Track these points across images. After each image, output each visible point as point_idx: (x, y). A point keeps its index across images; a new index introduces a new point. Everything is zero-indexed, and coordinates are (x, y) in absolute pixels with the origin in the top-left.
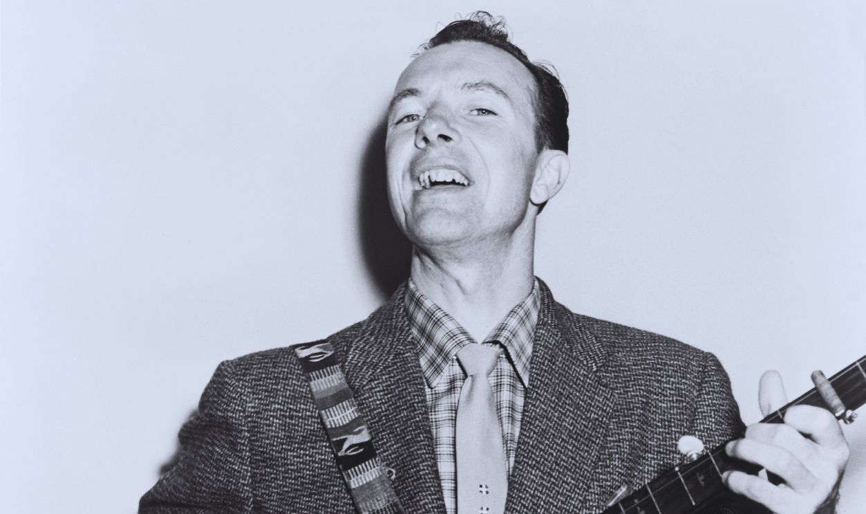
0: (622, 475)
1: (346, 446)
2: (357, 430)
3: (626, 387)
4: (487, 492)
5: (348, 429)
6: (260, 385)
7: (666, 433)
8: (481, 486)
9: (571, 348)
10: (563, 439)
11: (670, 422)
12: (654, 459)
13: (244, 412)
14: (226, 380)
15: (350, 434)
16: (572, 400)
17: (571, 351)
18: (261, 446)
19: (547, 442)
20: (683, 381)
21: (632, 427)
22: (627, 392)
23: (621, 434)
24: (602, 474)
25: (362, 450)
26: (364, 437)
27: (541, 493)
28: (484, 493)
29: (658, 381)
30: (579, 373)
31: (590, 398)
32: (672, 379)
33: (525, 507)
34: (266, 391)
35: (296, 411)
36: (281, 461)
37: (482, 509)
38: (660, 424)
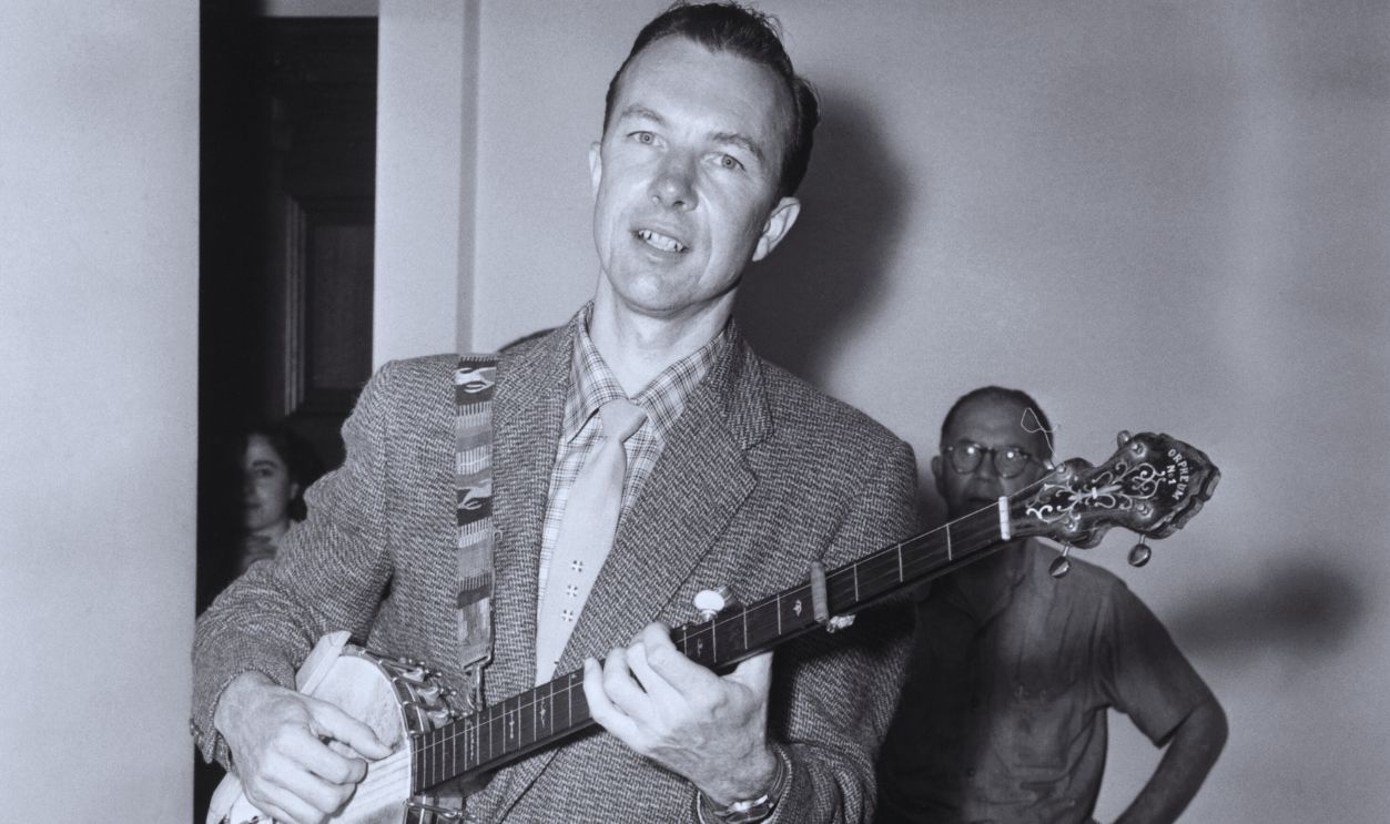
0: (733, 572)
1: (467, 498)
2: (482, 482)
3: (776, 472)
4: (580, 570)
5: (474, 479)
6: (405, 408)
7: (805, 532)
8: (575, 562)
9: (727, 418)
10: (674, 524)
11: (813, 520)
12: (782, 559)
13: (384, 433)
14: (375, 393)
15: (477, 485)
16: (703, 480)
17: (725, 422)
18: (394, 475)
19: (655, 524)
20: (847, 475)
21: (762, 520)
22: (775, 478)
23: (747, 526)
24: (707, 568)
25: (479, 506)
26: (485, 492)
27: (629, 580)
28: (577, 570)
29: (814, 470)
30: (723, 449)
31: (725, 480)
32: (833, 471)
33: (607, 593)
34: (410, 417)
35: (432, 445)
36: (411, 496)
37: (570, 587)
38: (801, 521)
